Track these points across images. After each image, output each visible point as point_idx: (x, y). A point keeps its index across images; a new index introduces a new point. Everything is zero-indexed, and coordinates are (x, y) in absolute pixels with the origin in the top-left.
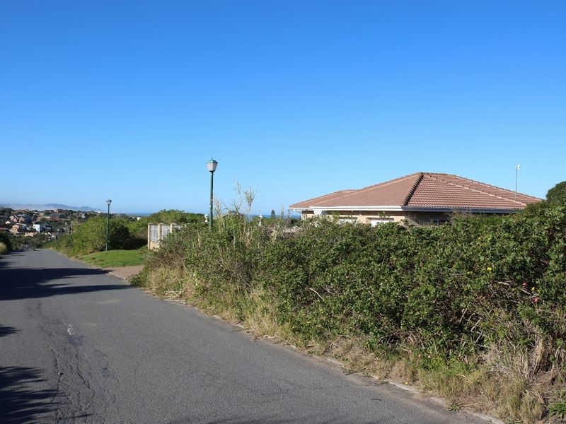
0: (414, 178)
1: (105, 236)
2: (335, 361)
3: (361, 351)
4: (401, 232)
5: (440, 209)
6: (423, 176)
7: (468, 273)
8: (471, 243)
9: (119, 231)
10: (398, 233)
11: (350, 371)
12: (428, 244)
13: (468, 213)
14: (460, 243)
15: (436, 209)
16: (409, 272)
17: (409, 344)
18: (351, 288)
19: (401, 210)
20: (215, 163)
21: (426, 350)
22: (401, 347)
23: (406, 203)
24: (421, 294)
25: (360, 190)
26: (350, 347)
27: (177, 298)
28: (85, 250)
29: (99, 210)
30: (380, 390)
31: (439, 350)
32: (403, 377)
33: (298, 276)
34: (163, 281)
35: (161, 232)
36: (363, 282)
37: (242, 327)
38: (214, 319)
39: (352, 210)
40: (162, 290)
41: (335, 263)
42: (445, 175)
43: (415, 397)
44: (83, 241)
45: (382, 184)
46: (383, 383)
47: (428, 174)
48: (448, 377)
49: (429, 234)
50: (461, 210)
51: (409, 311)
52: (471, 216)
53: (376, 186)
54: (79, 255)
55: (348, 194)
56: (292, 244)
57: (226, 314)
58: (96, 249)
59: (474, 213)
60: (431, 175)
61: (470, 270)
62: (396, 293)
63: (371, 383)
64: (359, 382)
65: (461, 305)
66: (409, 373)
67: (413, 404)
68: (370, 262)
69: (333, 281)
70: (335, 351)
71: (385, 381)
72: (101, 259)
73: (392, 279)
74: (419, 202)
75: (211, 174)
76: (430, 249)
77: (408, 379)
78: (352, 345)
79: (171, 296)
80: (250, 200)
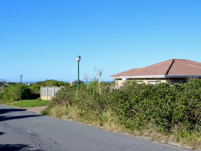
0: (170, 62)
1: (20, 93)
2: (145, 137)
3: (156, 133)
4: (167, 86)
5: (183, 76)
6: (174, 61)
7: (197, 100)
8: (198, 89)
9: (26, 91)
10: (166, 87)
11: (152, 140)
12: (180, 91)
13: (196, 78)
14: (194, 89)
15: (181, 76)
16: (174, 102)
17: (175, 129)
18: (150, 109)
19: (164, 77)
20: (80, 57)
21: (182, 131)
22: (172, 130)
23: (167, 74)
24: (180, 109)
25: (144, 68)
26: (151, 132)
27: (68, 119)
28: (10, 100)
29: (7, 81)
30: (165, 145)
31: (187, 130)
32: (173, 141)
33: (127, 105)
34: (59, 112)
35: (48, 90)
36: (155, 107)
37: (102, 128)
38: (88, 126)
39: (141, 78)
40: (59, 116)
41: (142, 100)
42: (184, 60)
43: (179, 147)
44: (8, 96)
45: (154, 65)
46: (166, 143)
47: (176, 59)
48: (191, 139)
49: (180, 87)
50: (193, 76)
51: (175, 115)
52: (198, 79)
53: (151, 66)
54: (7, 103)
55: (138, 70)
56: (122, 93)
57: (94, 123)
58: (15, 100)
59: (199, 78)
60: (178, 60)
61: (198, 99)
62: (169, 109)
63: (161, 143)
64: (157, 143)
65: (195, 112)
66: (176, 139)
67: (178, 148)
68: (157, 98)
69: (142, 107)
70: (145, 134)
71: (166, 142)
72: (20, 104)
73: (168, 104)
74: (172, 74)
75: (78, 62)
76: (182, 93)
77: (175, 141)
78: (151, 131)
79: (65, 118)
80: (100, 74)
